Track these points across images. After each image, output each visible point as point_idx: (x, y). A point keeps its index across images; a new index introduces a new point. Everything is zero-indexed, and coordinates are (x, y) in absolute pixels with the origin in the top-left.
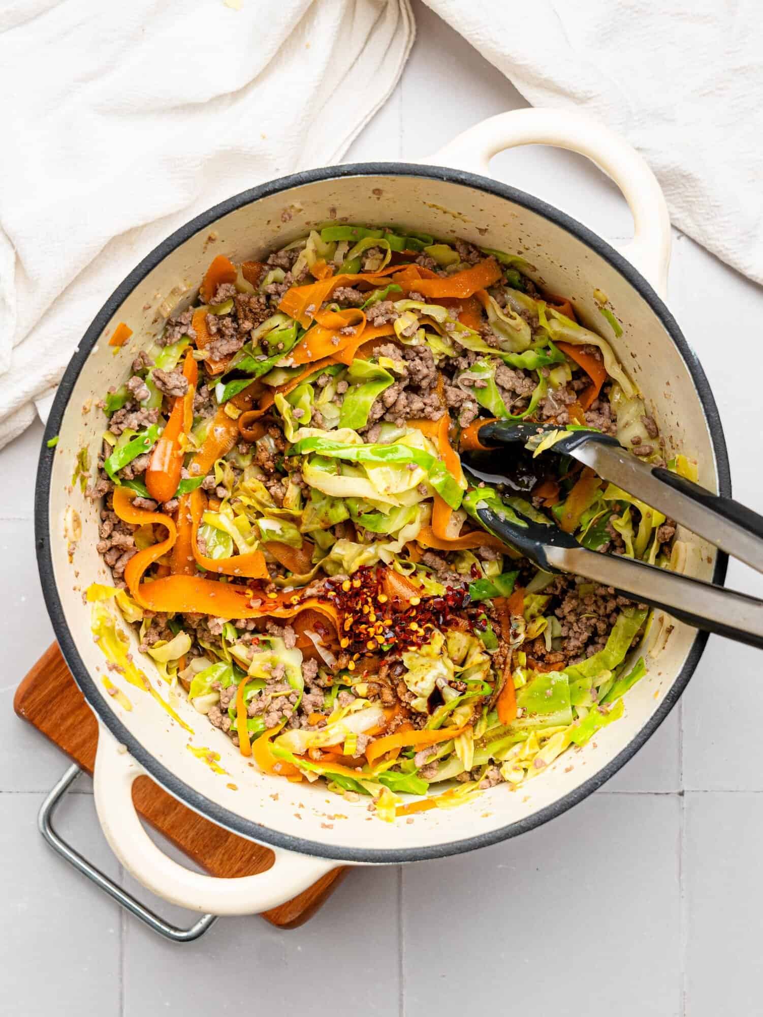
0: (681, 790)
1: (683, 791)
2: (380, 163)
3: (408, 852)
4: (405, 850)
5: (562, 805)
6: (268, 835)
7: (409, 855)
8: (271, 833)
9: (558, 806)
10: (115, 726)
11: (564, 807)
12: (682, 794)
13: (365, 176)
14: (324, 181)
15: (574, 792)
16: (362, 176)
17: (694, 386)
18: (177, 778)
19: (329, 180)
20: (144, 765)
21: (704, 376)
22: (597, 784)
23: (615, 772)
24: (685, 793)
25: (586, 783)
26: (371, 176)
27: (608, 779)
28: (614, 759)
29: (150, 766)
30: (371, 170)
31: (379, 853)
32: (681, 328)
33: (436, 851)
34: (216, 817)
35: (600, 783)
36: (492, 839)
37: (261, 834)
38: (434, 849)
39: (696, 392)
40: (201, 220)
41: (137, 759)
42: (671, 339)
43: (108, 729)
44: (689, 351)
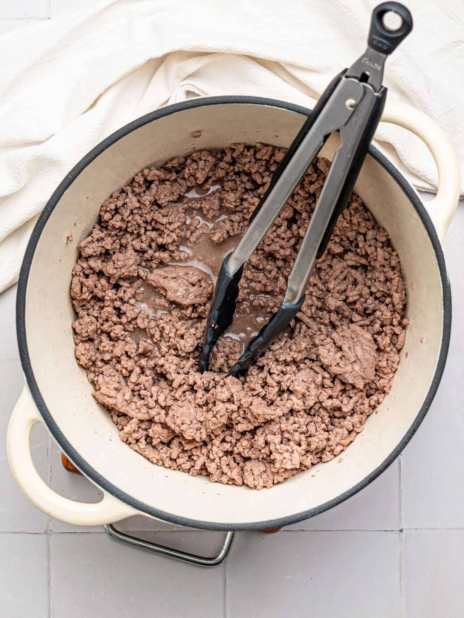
0: (401, 529)
1: (402, 529)
2: (299, 106)
3: (183, 520)
4: (182, 518)
5: (284, 521)
6: (104, 483)
7: (184, 522)
8: (105, 482)
9: (281, 521)
10: (34, 388)
11: (284, 523)
12: (401, 531)
13: (288, 111)
14: (262, 105)
15: (293, 516)
16: (286, 110)
17: (442, 298)
18: (60, 432)
19: (265, 106)
20: (44, 417)
21: (450, 294)
22: (308, 516)
23: (321, 512)
24: (404, 531)
25: (302, 513)
26: (291, 111)
27: (316, 515)
28: (323, 505)
29: (47, 419)
30: (292, 108)
31: (166, 515)
32: (446, 262)
33: (200, 525)
34: (76, 462)
35: (310, 516)
36: (236, 528)
37: (99, 481)
38: (200, 523)
39: (442, 302)
40: (182, 105)
41: (41, 413)
42: (438, 266)
43: (29, 389)
44: (446, 277)
